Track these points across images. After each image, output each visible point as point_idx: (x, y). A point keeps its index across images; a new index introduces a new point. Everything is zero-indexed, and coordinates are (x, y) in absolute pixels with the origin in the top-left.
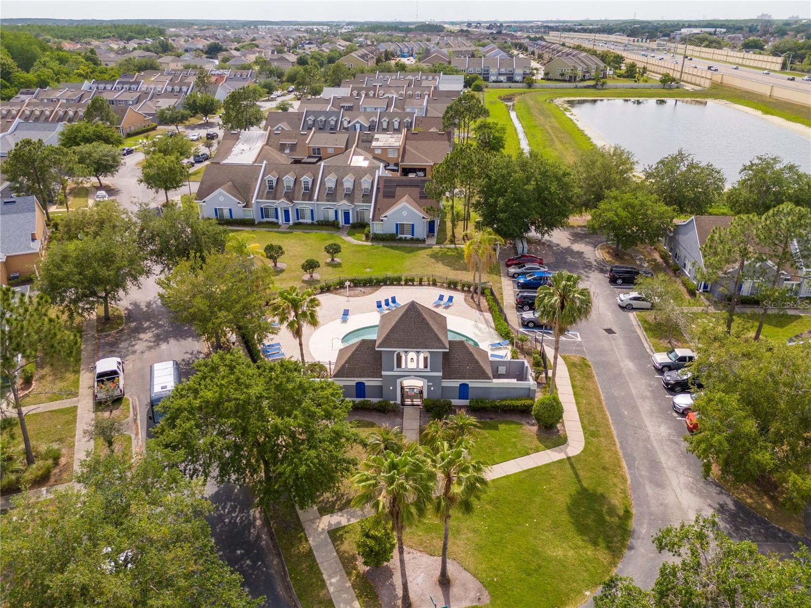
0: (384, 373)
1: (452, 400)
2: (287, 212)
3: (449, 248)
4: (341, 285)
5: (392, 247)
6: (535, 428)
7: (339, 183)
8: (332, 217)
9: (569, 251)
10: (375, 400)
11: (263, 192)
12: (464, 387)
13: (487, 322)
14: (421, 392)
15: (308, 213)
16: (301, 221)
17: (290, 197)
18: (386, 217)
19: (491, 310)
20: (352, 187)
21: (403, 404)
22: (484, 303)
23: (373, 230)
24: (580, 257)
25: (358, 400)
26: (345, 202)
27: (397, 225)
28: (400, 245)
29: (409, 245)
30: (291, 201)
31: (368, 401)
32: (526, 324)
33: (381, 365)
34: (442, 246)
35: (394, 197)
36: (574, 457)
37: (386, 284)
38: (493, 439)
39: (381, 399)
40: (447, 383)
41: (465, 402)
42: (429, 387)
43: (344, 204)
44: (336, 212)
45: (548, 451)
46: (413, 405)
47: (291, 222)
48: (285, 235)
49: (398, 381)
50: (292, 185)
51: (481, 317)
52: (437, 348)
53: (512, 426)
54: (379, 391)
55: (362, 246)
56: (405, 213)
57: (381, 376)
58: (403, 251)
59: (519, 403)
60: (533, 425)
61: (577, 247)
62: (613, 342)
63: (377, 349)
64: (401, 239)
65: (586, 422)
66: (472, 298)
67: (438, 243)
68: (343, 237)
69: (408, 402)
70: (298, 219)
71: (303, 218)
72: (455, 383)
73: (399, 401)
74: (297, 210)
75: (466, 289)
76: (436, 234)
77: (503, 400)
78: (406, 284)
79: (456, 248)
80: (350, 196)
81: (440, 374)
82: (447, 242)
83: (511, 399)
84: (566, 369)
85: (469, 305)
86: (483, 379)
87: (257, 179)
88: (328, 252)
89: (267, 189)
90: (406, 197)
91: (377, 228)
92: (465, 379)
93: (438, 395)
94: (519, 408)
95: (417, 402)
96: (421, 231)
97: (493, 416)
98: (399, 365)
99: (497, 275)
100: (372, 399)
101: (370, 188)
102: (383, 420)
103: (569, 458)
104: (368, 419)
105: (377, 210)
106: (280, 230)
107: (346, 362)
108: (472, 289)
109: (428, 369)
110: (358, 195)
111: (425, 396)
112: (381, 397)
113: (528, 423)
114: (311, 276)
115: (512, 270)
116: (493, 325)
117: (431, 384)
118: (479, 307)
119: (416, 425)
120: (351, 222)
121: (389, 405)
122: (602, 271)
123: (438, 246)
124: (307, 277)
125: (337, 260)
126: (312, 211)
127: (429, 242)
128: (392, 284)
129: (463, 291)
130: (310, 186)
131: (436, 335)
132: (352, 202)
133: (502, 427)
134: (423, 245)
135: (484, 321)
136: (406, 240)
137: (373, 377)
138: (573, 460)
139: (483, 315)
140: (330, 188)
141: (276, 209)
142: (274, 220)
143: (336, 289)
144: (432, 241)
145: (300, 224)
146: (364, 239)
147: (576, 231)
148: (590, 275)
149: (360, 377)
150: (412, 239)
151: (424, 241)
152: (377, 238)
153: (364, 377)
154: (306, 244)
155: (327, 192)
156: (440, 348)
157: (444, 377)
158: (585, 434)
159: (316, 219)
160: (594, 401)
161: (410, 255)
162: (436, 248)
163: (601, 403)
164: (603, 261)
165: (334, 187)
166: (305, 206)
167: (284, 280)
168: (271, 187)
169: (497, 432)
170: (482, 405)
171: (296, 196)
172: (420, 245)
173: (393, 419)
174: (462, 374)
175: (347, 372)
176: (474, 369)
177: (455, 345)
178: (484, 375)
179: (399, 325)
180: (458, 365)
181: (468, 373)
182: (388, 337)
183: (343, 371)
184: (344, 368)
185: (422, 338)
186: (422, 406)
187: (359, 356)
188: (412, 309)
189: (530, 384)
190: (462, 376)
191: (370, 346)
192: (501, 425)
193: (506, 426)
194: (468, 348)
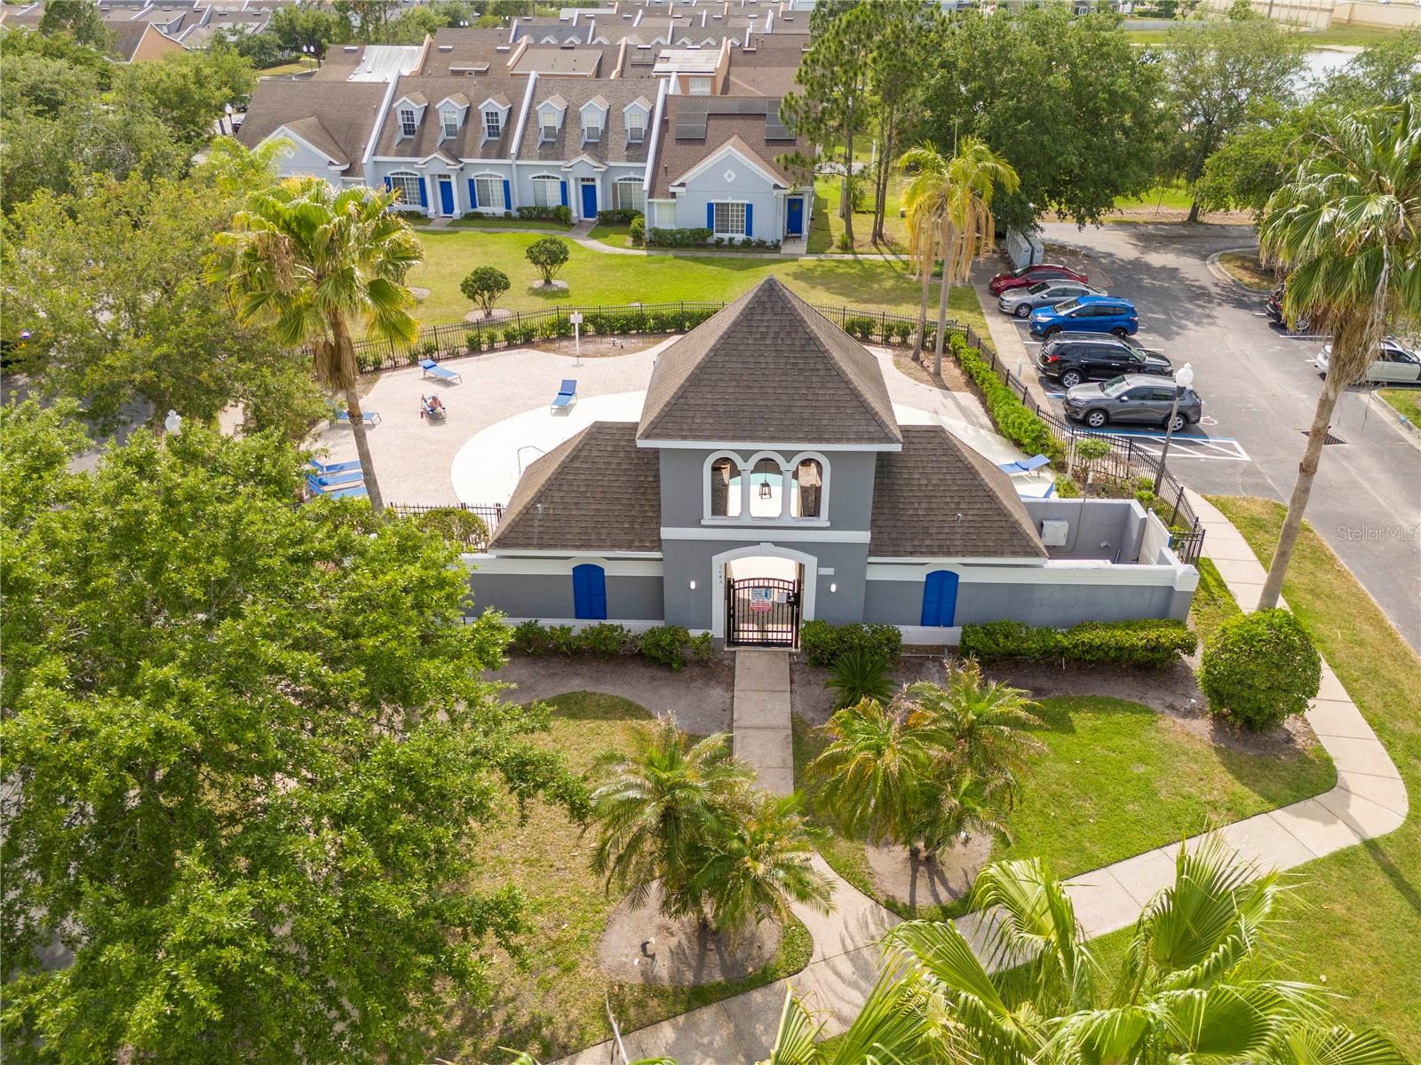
0: (667, 533)
1: (902, 629)
2: (446, 188)
3: (840, 261)
4: (562, 330)
5: (697, 260)
6: (1202, 727)
7: (570, 116)
8: (553, 198)
9: (1138, 266)
10: (636, 626)
11: (391, 138)
12: (942, 584)
13: (965, 412)
14: (796, 600)
15: (497, 192)
16: (480, 209)
17: (454, 150)
18: (682, 185)
19: (975, 386)
20: (601, 127)
21: (732, 640)
22: (950, 369)
23: (652, 221)
24: (1174, 278)
25: (579, 626)
26: (585, 158)
27: (710, 206)
28: (717, 255)
29: (739, 255)
30: (456, 159)
31: (613, 629)
32: (1078, 418)
33: (657, 508)
34: (822, 257)
35: (702, 141)
36: (1388, 838)
37: (680, 331)
38: (1063, 766)
39: (659, 624)
40: (886, 571)
41: (948, 635)
42: (822, 582)
43: (582, 165)
44: (564, 185)
45: (1279, 814)
46: (766, 644)
47: (457, 212)
48: (438, 237)
49: (717, 560)
50: (459, 124)
51: (949, 402)
52: (859, 439)
53: (1119, 717)
54: (653, 595)
55: (623, 256)
56: (730, 176)
57: (658, 544)
58: (724, 266)
59: (1136, 638)
60: (1191, 713)
61: (1157, 259)
62: (1345, 464)
63: (641, 444)
64: (719, 244)
65: (1375, 703)
66: (916, 358)
67: (810, 252)
68: (579, 242)
69: (749, 632)
70: (474, 206)
71: (486, 203)
72: (911, 571)
73: (718, 630)
74: (471, 182)
76: (805, 233)
77: (1081, 626)
79: (859, 262)
80: (597, 146)
81: (864, 537)
82: (833, 249)
83: (1110, 626)
84: (1239, 536)
86: (1014, 554)
87: (376, 111)
88: (536, 261)
89: (401, 134)
90: (732, 140)
91: (661, 216)
92: (949, 554)
93: (851, 610)
94: (1138, 656)
95: (781, 631)
96: (769, 224)
97: (1043, 682)
98: (719, 506)
99: (971, 311)
100: (628, 624)
101: (645, 128)
102: (666, 691)
103: (1371, 845)
104: (613, 688)
105: (661, 170)
106: (428, 228)
107: (540, 497)
108: (913, 339)
109: (824, 519)
110: (617, 143)
111: (808, 611)
112: (661, 616)
113: (1172, 707)
114: (488, 315)
115: (1012, 298)
117: (829, 571)
118: (937, 379)
119: (778, 710)
120: (599, 209)
121: (686, 641)
122: (1242, 305)
123: (813, 258)
124: (474, 313)
125: (558, 283)
126: (506, 184)
127: (788, 249)
129: (887, 343)
130: (501, 124)
131: (856, 395)
132: (602, 159)
133: (1083, 720)
134: (776, 256)
135: (956, 411)
136: (731, 246)
137: (629, 548)
138: (1392, 853)
139: (954, 398)
140: (549, 130)
141: (422, 181)
142: (418, 208)
143: (548, 340)
144: (800, 247)
145: (479, 216)
146: (630, 244)
147: (1142, 229)
149: (586, 545)
150: (746, 245)
151: (776, 247)
152: (662, 241)
153: (600, 547)
154: (486, 253)
155: (542, 137)
156: (871, 440)
157: (876, 548)
158: (1389, 746)
159: (515, 203)
160: (1370, 633)
161: (744, 274)
162: (809, 261)
163: (1394, 640)
164: (1237, 285)
165: (558, 126)
166: (489, 171)
168: (409, 129)
169: (1069, 738)
170: (1011, 645)
171: (467, 149)
172: (767, 256)
173: (701, 689)
174: (940, 537)
175: (541, 529)
176: (980, 522)
177: (916, 440)
178: (1016, 542)
179: (720, 359)
180: (923, 506)
181: (958, 536)
182: (682, 401)
183: (531, 523)
184: (529, 517)
185: (803, 403)
186: (796, 647)
187: (582, 477)
188: (768, 305)
189: (1175, 573)
190: (937, 543)
191: (623, 443)
192: (1076, 711)
193: (1098, 719)
194: (959, 450)
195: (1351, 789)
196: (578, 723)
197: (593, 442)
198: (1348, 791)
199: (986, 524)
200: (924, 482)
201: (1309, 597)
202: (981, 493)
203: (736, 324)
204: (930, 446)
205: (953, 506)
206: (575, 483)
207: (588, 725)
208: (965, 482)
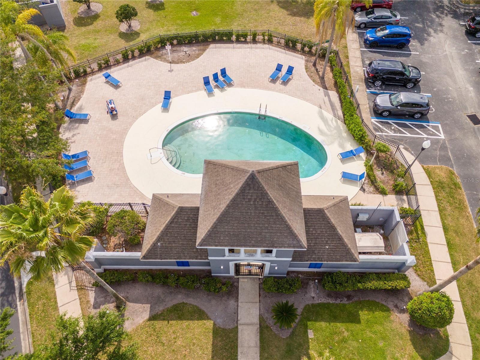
0: (211, 258)
6: (406, 317)
13: (333, 107)
14: (262, 268)
19: (337, 86)
21: (238, 274)
37: (214, 41)
42: (272, 267)
46: (251, 275)
49: (231, 263)
51: (326, 99)
52: (289, 247)
53: (377, 314)
57: (207, 258)
60: (403, 310)
65: (469, 302)
66: (315, 65)
73: (232, 273)
75: (306, 49)
78: (238, 41)
81: (289, 259)
84: (433, 194)
85: (311, 77)
102: (214, 302)
107: (159, 239)
109: (274, 256)
111: (267, 273)
112: (210, 266)
114: (130, 26)
115: (359, 18)
116: (340, 113)
117: (275, 265)
118: (323, 82)
119: (254, 314)
122: (456, 16)
124: (123, 27)
128: (221, 41)
129: (303, 52)
135: (329, 106)
139: (329, 96)
143: (157, 49)
148: (444, 23)
156: (294, 247)
157: (293, 259)
158: (470, 327)
167: (98, 32)
169: (358, 326)
173: (226, 301)
174: (319, 254)
175: (161, 252)
176: (335, 249)
177: (312, 214)
178: (348, 257)
179: (231, 211)
180: (313, 242)
181: (326, 254)
182: (215, 229)
183: (156, 250)
184: (156, 247)
185: (266, 231)
186: (262, 276)
187: (175, 230)
188: (252, 186)
189: (407, 261)
190: (317, 257)
191: (191, 216)
192: (362, 311)
193: (369, 315)
194: (329, 219)
195: (453, 353)
196: (181, 322)
197: (179, 216)
198: (452, 354)
199: (338, 250)
200: (314, 232)
201: (454, 235)
202: (337, 237)
203: (237, 194)
204: (318, 217)
205: (325, 242)
206: (173, 233)
207: (185, 323)
208: (330, 232)
